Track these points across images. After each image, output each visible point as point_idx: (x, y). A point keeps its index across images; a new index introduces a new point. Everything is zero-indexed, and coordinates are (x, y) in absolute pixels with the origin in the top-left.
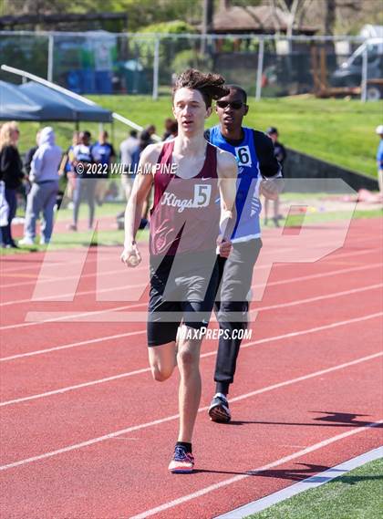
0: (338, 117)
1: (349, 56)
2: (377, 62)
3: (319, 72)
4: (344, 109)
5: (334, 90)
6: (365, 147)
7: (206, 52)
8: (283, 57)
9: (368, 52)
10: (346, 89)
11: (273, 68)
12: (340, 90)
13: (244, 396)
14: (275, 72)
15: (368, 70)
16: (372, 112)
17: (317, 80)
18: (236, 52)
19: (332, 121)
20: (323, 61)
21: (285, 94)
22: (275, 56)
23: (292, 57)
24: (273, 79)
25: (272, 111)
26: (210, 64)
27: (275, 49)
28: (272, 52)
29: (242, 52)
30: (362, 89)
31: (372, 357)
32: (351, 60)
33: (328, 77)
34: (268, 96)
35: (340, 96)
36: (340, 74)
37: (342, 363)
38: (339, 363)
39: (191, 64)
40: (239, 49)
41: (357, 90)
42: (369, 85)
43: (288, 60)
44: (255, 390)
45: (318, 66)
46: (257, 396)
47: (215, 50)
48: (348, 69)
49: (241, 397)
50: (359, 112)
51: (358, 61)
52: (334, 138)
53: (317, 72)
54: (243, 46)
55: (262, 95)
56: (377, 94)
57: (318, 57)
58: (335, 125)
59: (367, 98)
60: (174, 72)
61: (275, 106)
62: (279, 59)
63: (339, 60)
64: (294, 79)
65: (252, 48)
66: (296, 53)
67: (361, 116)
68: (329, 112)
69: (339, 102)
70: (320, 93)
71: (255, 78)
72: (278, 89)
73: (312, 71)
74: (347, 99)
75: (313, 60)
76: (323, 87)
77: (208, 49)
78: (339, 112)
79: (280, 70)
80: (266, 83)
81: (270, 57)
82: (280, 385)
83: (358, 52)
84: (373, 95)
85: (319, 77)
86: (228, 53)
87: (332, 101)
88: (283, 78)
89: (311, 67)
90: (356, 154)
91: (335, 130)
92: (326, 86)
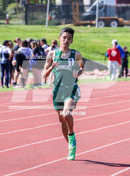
0: (84, 35)
1: (90, 6)
2: (103, 9)
3: (76, 13)
4: (87, 31)
5: (83, 22)
6: (97, 49)
7: (22, 4)
8: (59, 6)
9: (99, 4)
10: (88, 22)
11: (54, 11)
12: (85, 22)
13: (39, 166)
14: (55, 14)
15: (99, 13)
16: (101, 33)
17: (75, 17)
18: (36, 4)
19: (81, 37)
20: (77, 8)
21: (59, 24)
22: (55, 6)
23: (63, 6)
24: (54, 16)
25: (53, 32)
26: (24, 9)
27: (55, 3)
28: (54, 4)
29: (39, 4)
30: (95, 22)
31: (99, 148)
32: (91, 8)
33: (80, 16)
34: (52, 25)
35: (85, 25)
36: (85, 14)
37: (86, 151)
38: (84, 151)
39: (15, 9)
40: (38, 3)
41: (94, 22)
42: (99, 20)
43: (61, 8)
44: (44, 163)
45: (75, 11)
46: (45, 166)
47: (26, 3)
48: (89, 12)
49: (37, 167)
50: (94, 33)
51: (94, 9)
52: (82, 45)
53: (75, 13)
54: (40, 1)
55: (48, 24)
56: (103, 24)
57: (75, 6)
58: (83, 39)
59: (98, 26)
60: (7, 13)
61: (55, 30)
62: (57, 7)
63: (85, 8)
64: (64, 17)
65: (44, 2)
66: (65, 4)
67: (95, 35)
68: (80, 32)
69: (85, 27)
70: (76, 23)
71: (46, 17)
72: (56, 21)
73: (72, 13)
74: (89, 26)
75: (73, 8)
76: (77, 21)
77: (23, 3)
78: (85, 33)
79: (57, 13)
80: (50, 19)
81: (52, 6)
82: (56, 161)
83: (94, 4)
84: (101, 24)
85: (76, 16)
86: (32, 5)
87: (82, 27)
88: (58, 16)
89: (72, 12)
90: (93, 52)
91: (83, 41)
92: (79, 20)
